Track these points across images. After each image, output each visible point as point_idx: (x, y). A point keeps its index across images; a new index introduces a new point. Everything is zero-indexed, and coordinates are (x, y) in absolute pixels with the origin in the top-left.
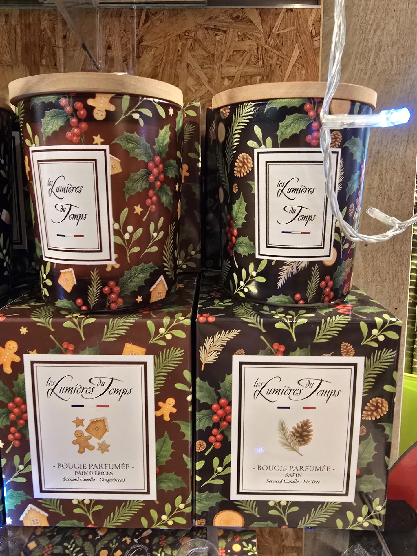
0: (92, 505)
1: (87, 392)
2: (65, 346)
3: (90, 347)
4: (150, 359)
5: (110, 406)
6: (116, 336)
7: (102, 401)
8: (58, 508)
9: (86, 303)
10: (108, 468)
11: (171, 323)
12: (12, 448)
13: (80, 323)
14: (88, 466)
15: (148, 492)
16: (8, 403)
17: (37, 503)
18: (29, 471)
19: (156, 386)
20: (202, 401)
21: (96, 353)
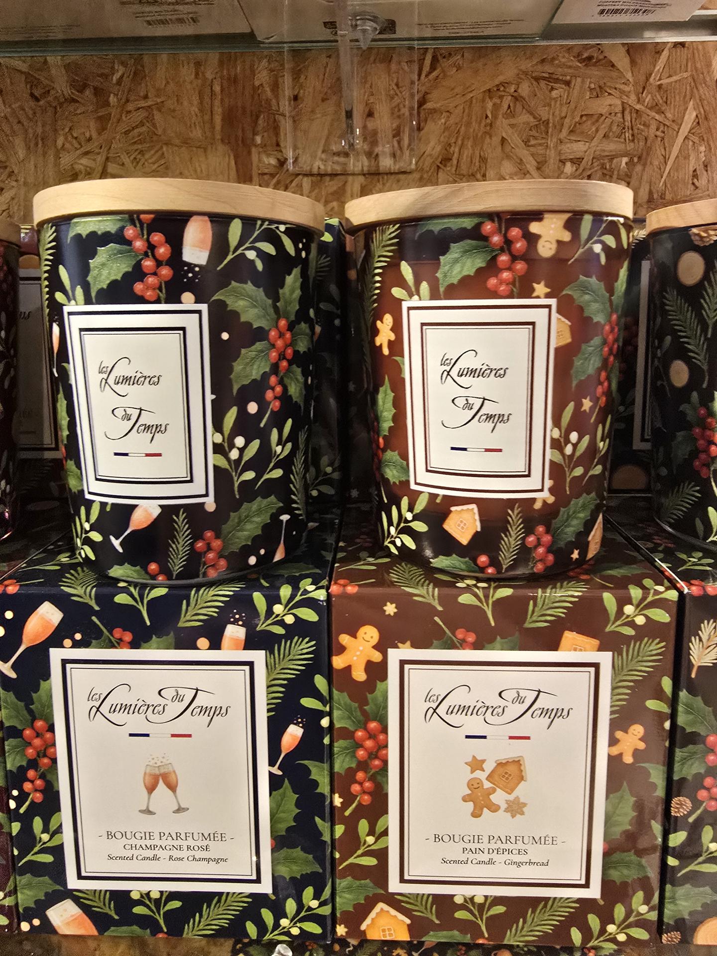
0: (487, 906)
1: (495, 713)
2: (460, 636)
3: (502, 638)
4: (605, 659)
5: (531, 738)
6: (549, 618)
7: (518, 729)
8: (429, 910)
9: (495, 562)
10: (520, 843)
11: (644, 598)
12: (357, 806)
13: (487, 597)
14: (486, 840)
15: (587, 885)
16: (356, 730)
17: (394, 901)
18: (384, 846)
19: (613, 704)
20: (689, 730)
21: (512, 649)
